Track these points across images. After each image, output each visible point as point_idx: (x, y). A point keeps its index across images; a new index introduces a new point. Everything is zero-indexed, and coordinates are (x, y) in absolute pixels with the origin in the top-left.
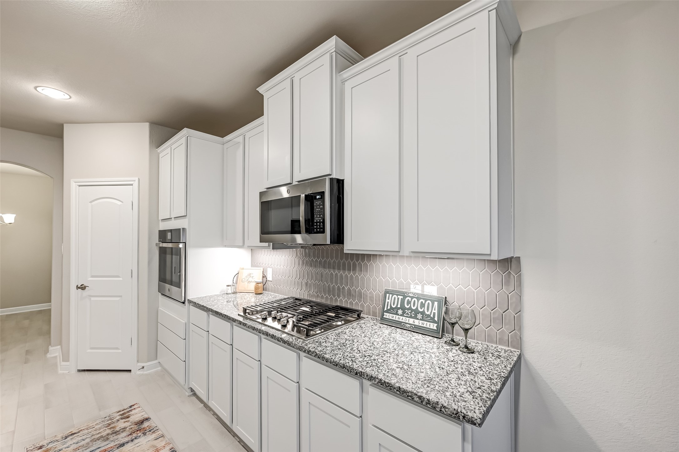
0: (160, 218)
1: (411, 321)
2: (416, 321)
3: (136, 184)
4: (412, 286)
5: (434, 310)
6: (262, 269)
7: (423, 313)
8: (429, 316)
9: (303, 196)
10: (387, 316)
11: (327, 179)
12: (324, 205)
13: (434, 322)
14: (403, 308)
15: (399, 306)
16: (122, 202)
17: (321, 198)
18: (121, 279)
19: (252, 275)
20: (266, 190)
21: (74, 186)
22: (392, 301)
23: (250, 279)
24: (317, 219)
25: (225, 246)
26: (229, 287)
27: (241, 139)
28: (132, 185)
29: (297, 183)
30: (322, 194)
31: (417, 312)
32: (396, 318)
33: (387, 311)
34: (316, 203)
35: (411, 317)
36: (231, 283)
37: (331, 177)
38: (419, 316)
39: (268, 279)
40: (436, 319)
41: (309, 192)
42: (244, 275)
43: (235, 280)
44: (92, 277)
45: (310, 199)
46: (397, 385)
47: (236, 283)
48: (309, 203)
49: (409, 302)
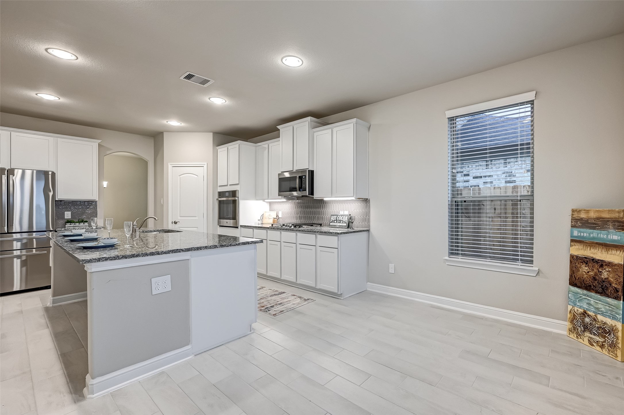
0: (218, 185)
1: (339, 224)
2: (340, 224)
3: (205, 166)
4: (340, 212)
5: (346, 219)
6: (276, 212)
7: (342, 221)
8: (344, 221)
9: (298, 176)
10: (331, 224)
11: (307, 170)
12: (306, 180)
13: (346, 223)
14: (336, 220)
15: (335, 220)
16: (198, 176)
17: (305, 177)
18: (197, 218)
19: (270, 215)
20: (281, 173)
21: (170, 167)
22: (333, 218)
23: (270, 217)
24: (303, 186)
25: (257, 200)
26: (259, 221)
27: (266, 146)
28: (203, 167)
29: (295, 171)
30: (305, 176)
31: (341, 221)
32: (334, 224)
33: (331, 222)
34: (303, 179)
35: (339, 223)
36: (259, 219)
37: (309, 169)
38: (341, 222)
39: (279, 217)
40: (346, 222)
41: (300, 175)
42: (266, 215)
43: (261, 218)
44: (181, 217)
45: (300, 178)
46: (324, 231)
47: (263, 219)
48: (300, 179)
49: (339, 218)
